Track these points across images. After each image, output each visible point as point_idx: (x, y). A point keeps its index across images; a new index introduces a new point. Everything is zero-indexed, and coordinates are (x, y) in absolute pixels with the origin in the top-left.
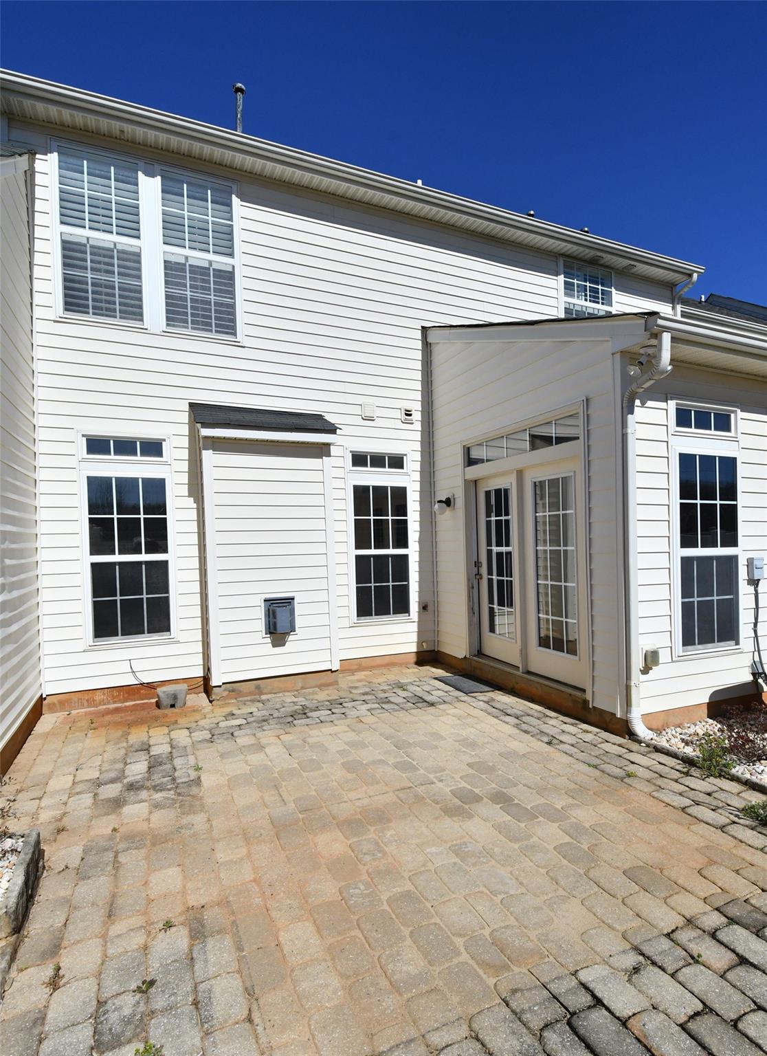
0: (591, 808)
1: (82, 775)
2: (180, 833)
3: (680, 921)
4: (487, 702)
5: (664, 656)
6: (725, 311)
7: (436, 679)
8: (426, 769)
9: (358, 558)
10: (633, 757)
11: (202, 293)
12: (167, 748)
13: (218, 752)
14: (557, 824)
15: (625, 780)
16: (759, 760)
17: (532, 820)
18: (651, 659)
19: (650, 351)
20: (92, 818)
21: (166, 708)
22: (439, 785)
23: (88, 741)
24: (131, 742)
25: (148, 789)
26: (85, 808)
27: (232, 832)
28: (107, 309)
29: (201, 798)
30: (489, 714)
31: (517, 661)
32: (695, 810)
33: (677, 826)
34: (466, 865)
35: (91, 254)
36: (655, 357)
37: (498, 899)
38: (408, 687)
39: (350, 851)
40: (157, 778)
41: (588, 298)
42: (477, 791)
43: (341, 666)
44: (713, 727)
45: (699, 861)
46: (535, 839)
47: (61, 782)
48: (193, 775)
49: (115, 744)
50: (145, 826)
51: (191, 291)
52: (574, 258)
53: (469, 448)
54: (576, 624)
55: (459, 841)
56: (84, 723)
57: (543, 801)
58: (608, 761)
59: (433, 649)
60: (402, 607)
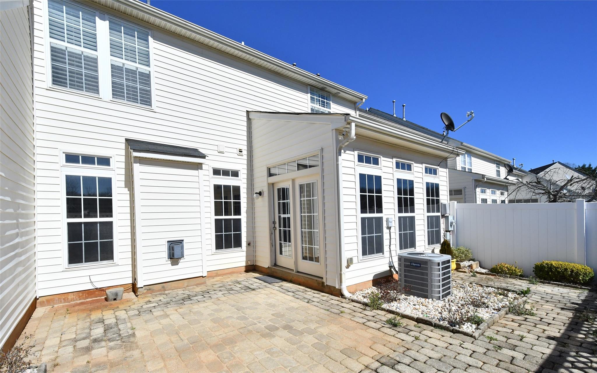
0: (326, 327)
1: (64, 337)
2: (126, 360)
3: (363, 367)
4: (280, 287)
5: (355, 260)
6: (376, 115)
7: (255, 278)
8: (253, 318)
9: (216, 220)
10: (343, 305)
11: (132, 83)
12: (114, 320)
13: (143, 319)
14: (312, 336)
15: (340, 314)
16: (392, 301)
17: (302, 335)
18: (350, 262)
19: (347, 130)
20: (74, 358)
21: (111, 300)
22: (259, 324)
23: (66, 320)
24: (92, 319)
25: (105, 341)
26: (69, 353)
27: (155, 356)
28: (78, 86)
29: (136, 343)
30: (281, 292)
31: (292, 267)
32: (368, 323)
33: (361, 330)
34: (273, 357)
35: (68, 56)
36: (349, 132)
37: (288, 370)
38: (242, 282)
39: (217, 358)
40: (110, 335)
41: (321, 105)
42: (277, 325)
43: (207, 275)
44: (374, 289)
45: (370, 343)
46: (303, 343)
47: (53, 341)
48: (131, 332)
49: (83, 320)
50: (106, 359)
51: (126, 81)
52: (314, 87)
53: (270, 168)
54: (318, 248)
55: (269, 348)
56: (63, 311)
57: (306, 326)
58: (333, 307)
59: (253, 264)
60: (238, 244)
